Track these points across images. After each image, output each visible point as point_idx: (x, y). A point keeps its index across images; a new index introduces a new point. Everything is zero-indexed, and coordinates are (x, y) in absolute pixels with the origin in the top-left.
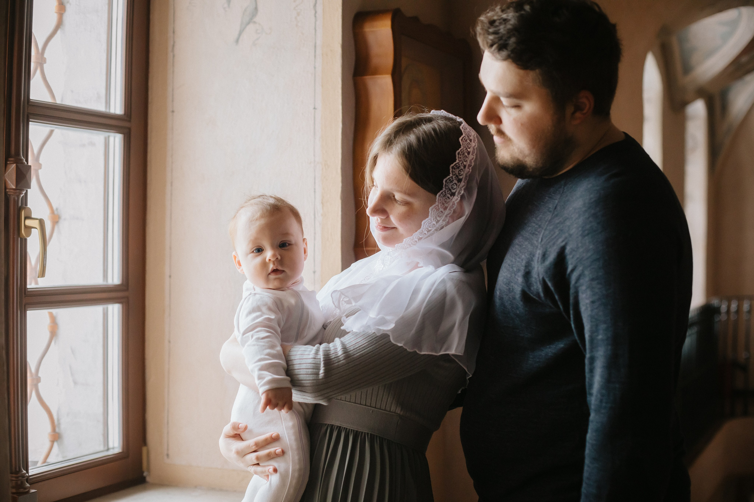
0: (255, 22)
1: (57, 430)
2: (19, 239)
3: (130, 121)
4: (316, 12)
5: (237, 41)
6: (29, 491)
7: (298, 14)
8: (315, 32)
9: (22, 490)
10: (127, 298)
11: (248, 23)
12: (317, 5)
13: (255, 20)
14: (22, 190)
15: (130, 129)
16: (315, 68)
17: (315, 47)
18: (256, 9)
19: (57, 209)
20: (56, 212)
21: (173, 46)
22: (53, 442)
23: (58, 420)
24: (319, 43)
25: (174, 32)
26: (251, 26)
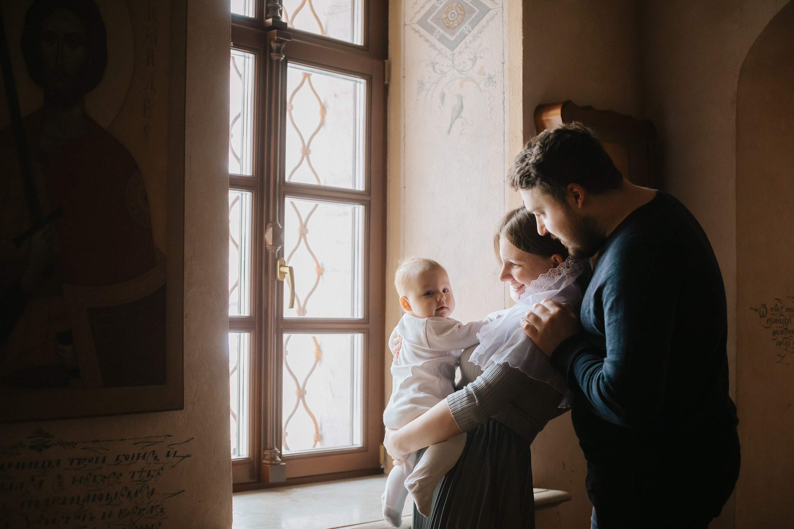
0: (461, 117)
1: (320, 433)
2: (276, 281)
3: (370, 195)
4: (504, 107)
5: (449, 132)
6: (279, 463)
7: (492, 109)
8: (504, 123)
9: (273, 462)
10: (368, 329)
11: (457, 118)
12: (505, 102)
13: (461, 115)
14: (277, 246)
15: (370, 202)
16: (504, 150)
17: (504, 134)
18: (462, 106)
19: (322, 264)
20: (321, 266)
21: (404, 137)
22: (316, 441)
23: (321, 426)
24: (506, 131)
25: (404, 127)
26: (459, 119)
